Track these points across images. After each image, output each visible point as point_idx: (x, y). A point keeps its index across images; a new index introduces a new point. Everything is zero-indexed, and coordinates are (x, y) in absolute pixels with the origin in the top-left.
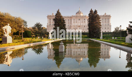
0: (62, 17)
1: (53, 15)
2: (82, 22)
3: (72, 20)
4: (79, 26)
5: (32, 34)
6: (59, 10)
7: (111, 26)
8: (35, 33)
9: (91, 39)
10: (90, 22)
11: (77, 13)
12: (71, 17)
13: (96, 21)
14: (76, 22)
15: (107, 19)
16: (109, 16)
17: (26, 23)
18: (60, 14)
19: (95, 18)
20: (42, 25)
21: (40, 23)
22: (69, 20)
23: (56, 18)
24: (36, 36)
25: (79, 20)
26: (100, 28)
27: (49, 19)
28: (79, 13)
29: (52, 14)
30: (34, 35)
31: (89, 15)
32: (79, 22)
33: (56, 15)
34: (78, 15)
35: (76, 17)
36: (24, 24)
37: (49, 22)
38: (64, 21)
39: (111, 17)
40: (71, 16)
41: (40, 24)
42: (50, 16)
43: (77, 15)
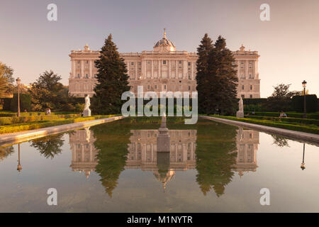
0: (118, 56)
1: (85, 51)
2: (174, 70)
3: (144, 64)
4: (165, 81)
5: (32, 103)
6: (110, 38)
7: (258, 81)
8: (41, 99)
9: (210, 118)
10: (203, 69)
11: (157, 45)
12: (140, 57)
13: (223, 67)
14: (156, 70)
15: (247, 63)
16: (254, 56)
17: (11, 74)
18: (114, 48)
19: (220, 59)
20: (59, 78)
21: (55, 74)
22: (132, 64)
23: (103, 59)
24: (45, 108)
25: (165, 62)
26: (234, 87)
27: (74, 62)
28: (162, 43)
29: (83, 49)
30: (37, 106)
31: (199, 49)
32: (164, 68)
33: (104, 50)
34: (161, 50)
35: (156, 54)
36: (5, 75)
37: (75, 69)
38: (124, 66)
39: (258, 56)
40: (140, 52)
41: (55, 76)
42: (80, 54)
43: (158, 49)
